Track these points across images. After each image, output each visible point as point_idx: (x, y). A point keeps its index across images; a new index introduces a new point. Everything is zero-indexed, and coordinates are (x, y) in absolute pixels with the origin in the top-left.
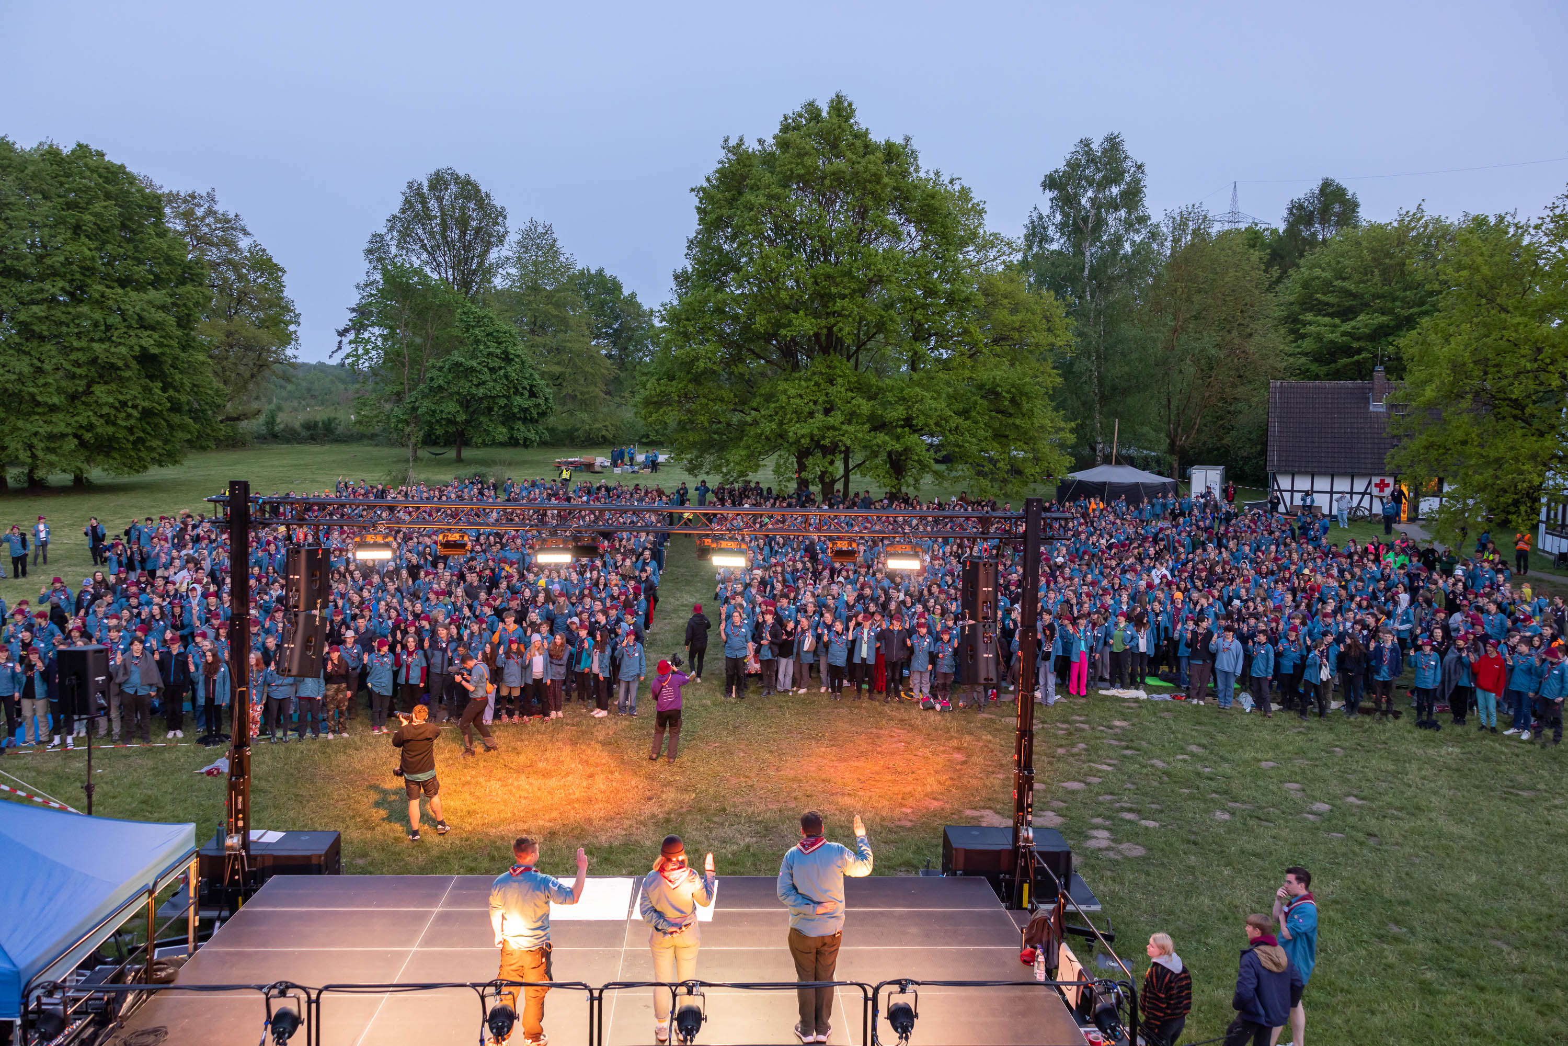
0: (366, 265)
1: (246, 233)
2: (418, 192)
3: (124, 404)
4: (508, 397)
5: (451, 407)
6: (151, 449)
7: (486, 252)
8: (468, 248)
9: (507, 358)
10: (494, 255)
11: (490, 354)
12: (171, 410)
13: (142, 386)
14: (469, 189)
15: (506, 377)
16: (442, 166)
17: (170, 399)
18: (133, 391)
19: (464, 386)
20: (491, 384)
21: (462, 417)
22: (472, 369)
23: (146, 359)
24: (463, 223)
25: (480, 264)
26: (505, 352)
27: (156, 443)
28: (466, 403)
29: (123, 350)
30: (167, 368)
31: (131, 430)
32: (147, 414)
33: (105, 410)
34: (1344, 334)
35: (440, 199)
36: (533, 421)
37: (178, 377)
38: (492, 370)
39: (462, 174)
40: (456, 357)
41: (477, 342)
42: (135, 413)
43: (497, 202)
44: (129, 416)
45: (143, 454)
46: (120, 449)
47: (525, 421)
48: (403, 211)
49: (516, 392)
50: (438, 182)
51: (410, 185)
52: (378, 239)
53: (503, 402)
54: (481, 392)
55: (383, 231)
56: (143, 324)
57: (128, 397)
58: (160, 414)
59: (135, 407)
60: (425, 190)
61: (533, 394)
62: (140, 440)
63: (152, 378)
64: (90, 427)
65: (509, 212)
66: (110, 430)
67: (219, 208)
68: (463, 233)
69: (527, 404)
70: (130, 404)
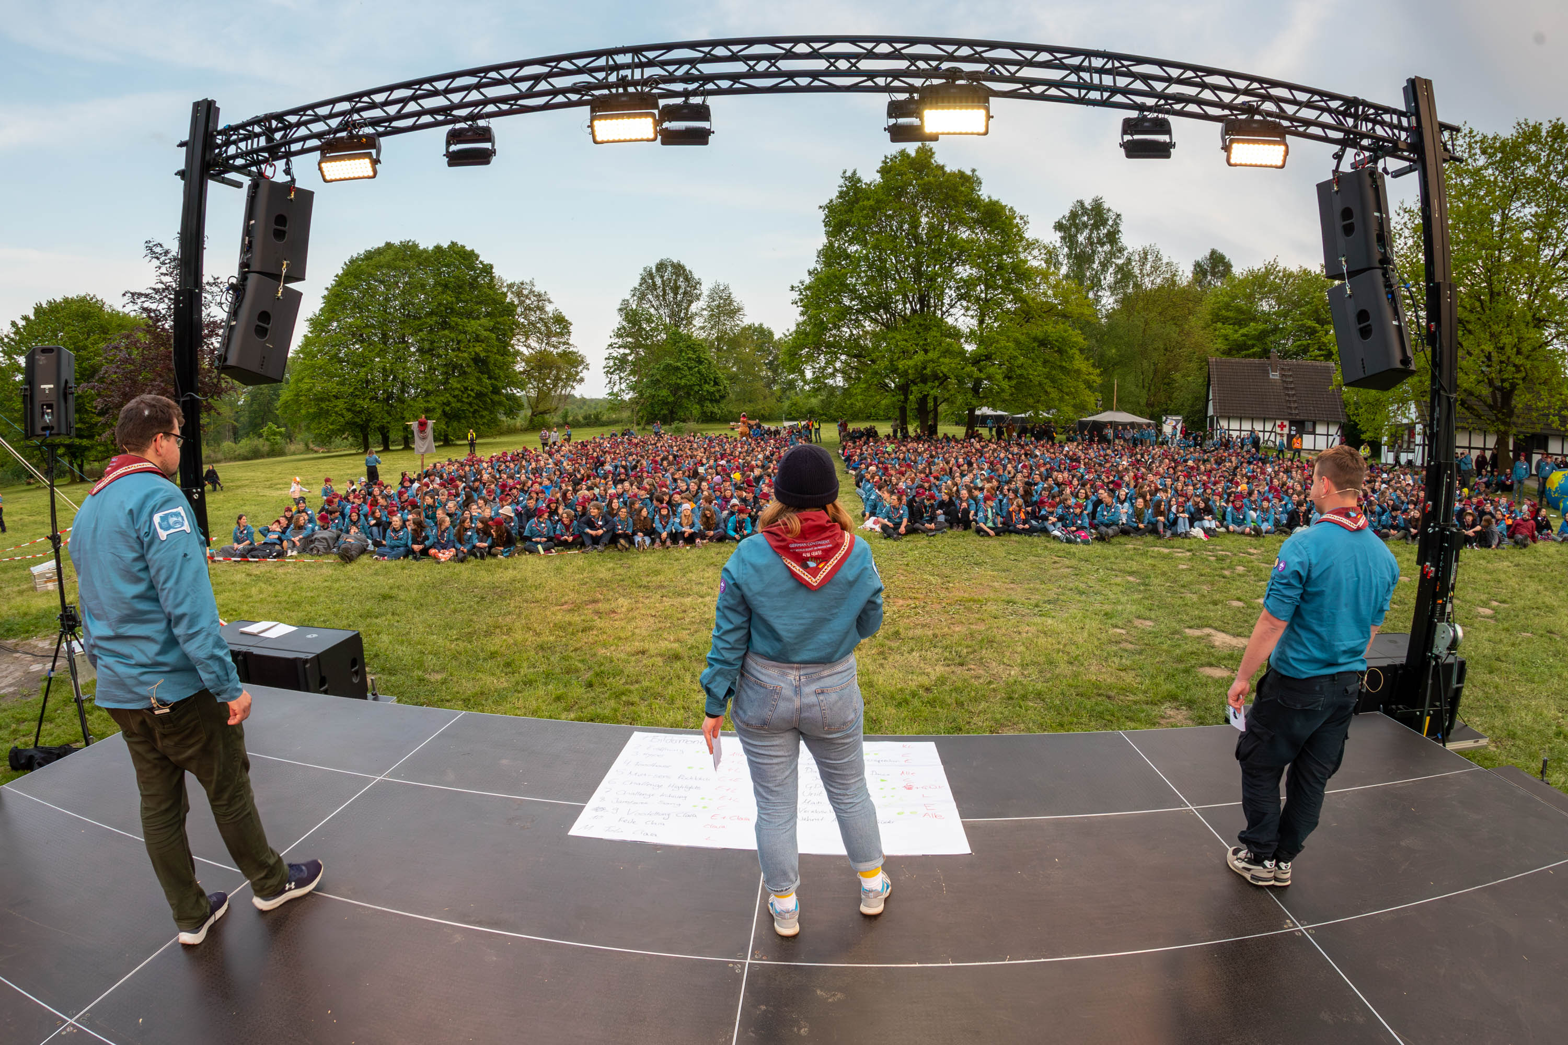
0: (619, 319)
1: (550, 302)
2: (651, 276)
3: (466, 389)
4: (700, 386)
5: (664, 393)
6: (482, 417)
7: (689, 305)
8: (679, 305)
9: (700, 362)
10: (694, 308)
11: (689, 359)
12: (492, 392)
13: (476, 378)
14: (679, 269)
15: (699, 372)
16: (664, 257)
17: (492, 385)
18: (471, 382)
19: (673, 380)
20: (689, 377)
21: (671, 399)
22: (677, 368)
23: (477, 360)
24: (676, 289)
25: (686, 314)
26: (699, 357)
27: (485, 413)
28: (675, 389)
29: (466, 355)
30: (491, 367)
31: (470, 404)
32: (480, 395)
33: (456, 393)
34: (1243, 335)
35: (662, 277)
36: (717, 401)
37: (497, 371)
38: (690, 369)
39: (675, 261)
40: (669, 360)
41: (681, 351)
43: (696, 276)
44: (469, 395)
45: (479, 421)
46: (465, 418)
47: (711, 401)
48: (641, 285)
49: (706, 382)
50: (661, 267)
51: (645, 269)
52: (626, 302)
53: (697, 388)
54: (683, 382)
55: (628, 297)
56: (478, 339)
57: (469, 384)
58: (486, 395)
59: (473, 390)
60: (654, 271)
61: (716, 384)
62: (475, 411)
63: (482, 373)
64: (448, 404)
65: (703, 281)
66: (459, 405)
67: (537, 289)
68: (676, 294)
69: (712, 389)
70: (470, 389)
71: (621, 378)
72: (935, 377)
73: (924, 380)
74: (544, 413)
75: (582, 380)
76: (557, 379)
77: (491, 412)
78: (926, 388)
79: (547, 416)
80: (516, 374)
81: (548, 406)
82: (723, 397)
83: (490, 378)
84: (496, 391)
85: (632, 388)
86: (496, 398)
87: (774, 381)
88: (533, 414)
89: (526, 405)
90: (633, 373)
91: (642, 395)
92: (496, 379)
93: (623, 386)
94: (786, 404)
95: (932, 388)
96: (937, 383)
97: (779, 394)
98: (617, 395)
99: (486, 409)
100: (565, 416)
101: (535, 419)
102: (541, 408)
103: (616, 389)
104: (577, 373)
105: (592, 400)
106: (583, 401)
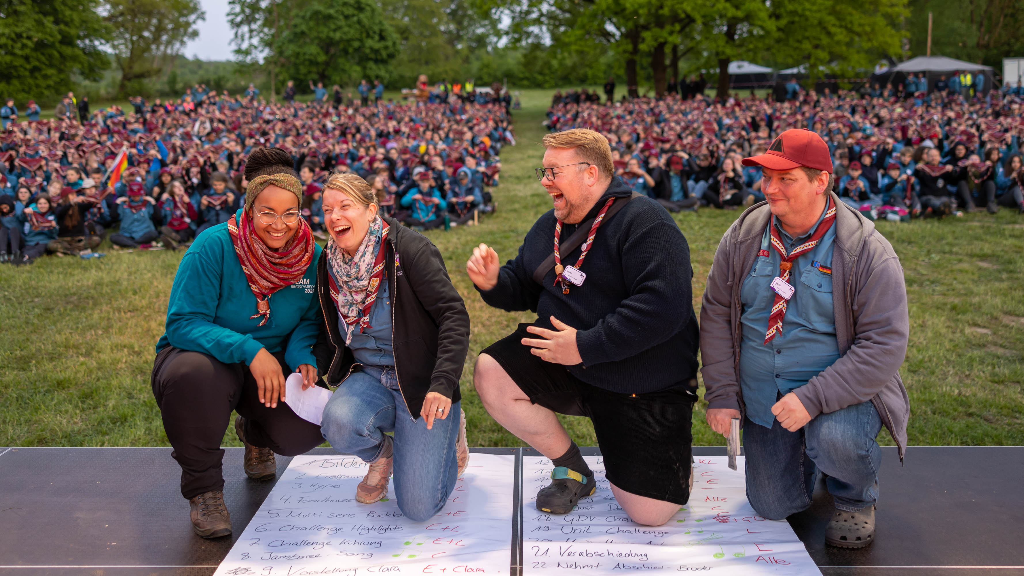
3: (19, 36)
4: (361, 40)
5: (313, 50)
6: (47, 77)
9: (360, 9)
12: (62, 42)
13: (36, 21)
15: (359, 22)
17: (60, 32)
19: (324, 32)
20: (346, 29)
21: (322, 58)
22: (329, 17)
27: (50, 71)
28: (327, 45)
31: (27, 58)
32: (40, 46)
36: (384, 61)
37: (68, 13)
38: (347, 17)
40: (316, 6)
42: (29, 43)
44: (24, 46)
45: (41, 82)
46: (19, 77)
47: (376, 61)
49: (368, 36)
53: (356, 44)
54: (338, 35)
57: (23, 29)
58: (51, 46)
59: (29, 38)
61: (382, 38)
62: (35, 70)
63: (45, 14)
69: (377, 46)
70: (25, 35)
71: (251, 31)
72: (675, 18)
73: (660, 24)
74: (141, 76)
75: (195, 34)
76: (160, 30)
77: (60, 71)
78: (664, 33)
79: (146, 81)
80: (98, 19)
81: (147, 66)
82: (391, 56)
83: (56, 22)
84: (67, 41)
85: (268, 44)
86: (67, 51)
87: (459, 38)
88: (126, 78)
89: (114, 65)
90: (268, 23)
91: (281, 53)
92: (66, 24)
93: (255, 41)
94: (475, 66)
95: (671, 33)
96: (677, 27)
97: (466, 52)
98: (247, 53)
99: (51, 66)
100: (173, 81)
101: (128, 84)
102: (137, 68)
103: (245, 46)
104: (188, 24)
105: (210, 63)
106: (198, 63)
